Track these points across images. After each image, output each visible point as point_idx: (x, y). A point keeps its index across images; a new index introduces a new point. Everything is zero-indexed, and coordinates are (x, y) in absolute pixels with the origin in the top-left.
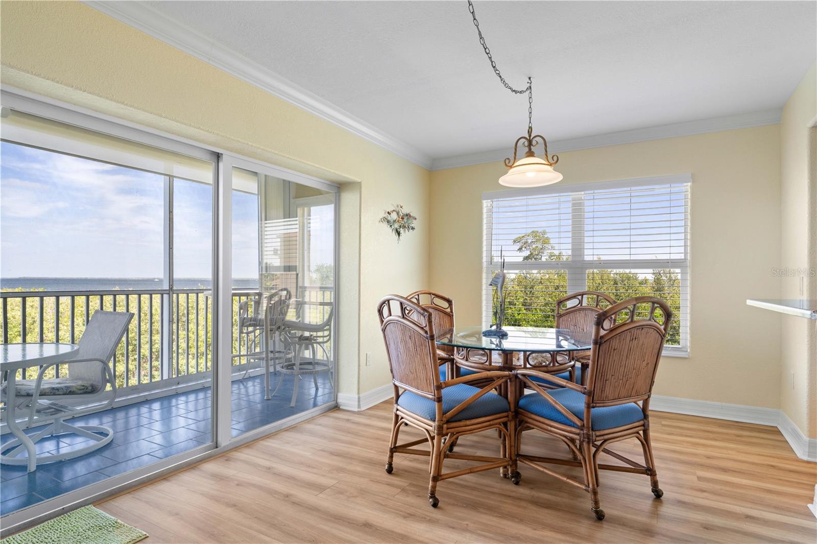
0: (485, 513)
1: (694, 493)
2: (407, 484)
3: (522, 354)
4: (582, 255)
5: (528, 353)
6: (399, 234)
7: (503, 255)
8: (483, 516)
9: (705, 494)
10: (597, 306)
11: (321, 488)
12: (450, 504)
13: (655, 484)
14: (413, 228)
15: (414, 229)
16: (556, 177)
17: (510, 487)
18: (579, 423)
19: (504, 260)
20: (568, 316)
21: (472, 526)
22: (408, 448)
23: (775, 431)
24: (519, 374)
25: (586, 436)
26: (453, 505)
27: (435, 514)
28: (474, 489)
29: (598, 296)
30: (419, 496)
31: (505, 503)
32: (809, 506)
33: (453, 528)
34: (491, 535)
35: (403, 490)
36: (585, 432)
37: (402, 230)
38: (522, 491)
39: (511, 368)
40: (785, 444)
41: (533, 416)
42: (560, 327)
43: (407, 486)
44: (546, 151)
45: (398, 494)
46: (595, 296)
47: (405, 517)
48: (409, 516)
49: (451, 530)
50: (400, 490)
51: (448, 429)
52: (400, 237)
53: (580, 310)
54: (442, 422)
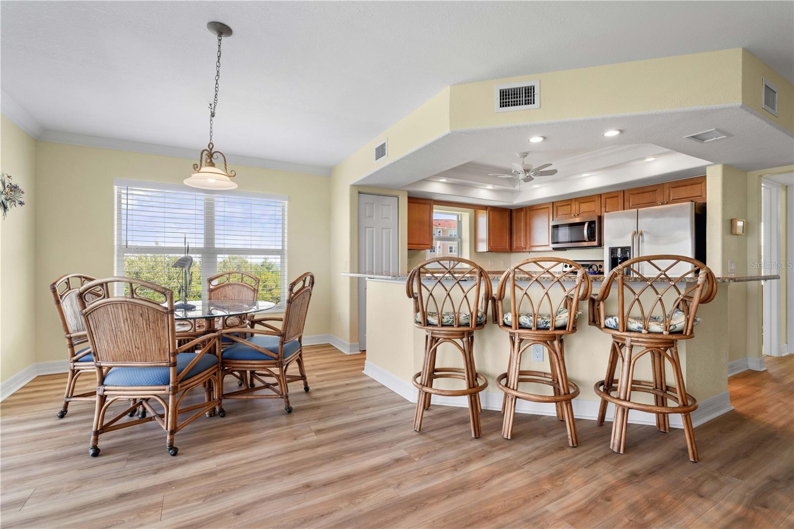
0: (219, 441)
1: (321, 383)
2: (128, 454)
3: (221, 318)
4: (213, 244)
5: (226, 317)
6: (5, 208)
7: (186, 242)
8: (218, 443)
9: (325, 382)
10: (242, 282)
11: (21, 503)
12: (185, 448)
13: (306, 384)
14: (21, 203)
15: (23, 204)
16: (234, 186)
17: (219, 420)
18: (275, 356)
19: (188, 246)
20: (218, 290)
21: (217, 451)
22: (112, 425)
23: (329, 346)
24: (224, 333)
25: (280, 363)
26: (188, 447)
27: (179, 459)
28: (194, 432)
29: (242, 274)
30: (150, 457)
31: (227, 429)
32: (363, 372)
33: (205, 459)
34: (236, 449)
35: (129, 460)
36: (280, 360)
37: (8, 204)
38: (229, 419)
39: (214, 331)
40: (337, 351)
41: (235, 362)
42: (212, 299)
43: (129, 456)
44: (226, 165)
45: (126, 464)
46: (240, 275)
47: (155, 473)
48: (157, 471)
49: (205, 460)
50: (126, 461)
51: (181, 387)
52: (7, 212)
53: (228, 285)
54: (177, 383)
